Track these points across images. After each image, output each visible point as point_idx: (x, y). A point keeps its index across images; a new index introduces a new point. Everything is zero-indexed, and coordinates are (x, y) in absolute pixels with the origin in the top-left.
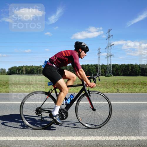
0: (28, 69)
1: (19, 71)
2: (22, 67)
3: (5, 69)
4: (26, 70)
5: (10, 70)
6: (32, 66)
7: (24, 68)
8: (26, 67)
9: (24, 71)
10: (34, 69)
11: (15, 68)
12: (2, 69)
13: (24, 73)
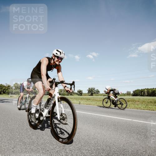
0: (149, 91)
1: (141, 93)
2: (144, 89)
3: (130, 92)
4: (148, 92)
5: (134, 92)
6: (153, 88)
7: (146, 91)
8: (147, 89)
9: (146, 93)
10: (155, 91)
11: (138, 90)
12: (128, 92)
13: (146, 94)
